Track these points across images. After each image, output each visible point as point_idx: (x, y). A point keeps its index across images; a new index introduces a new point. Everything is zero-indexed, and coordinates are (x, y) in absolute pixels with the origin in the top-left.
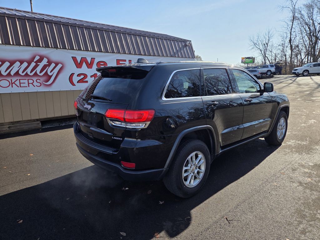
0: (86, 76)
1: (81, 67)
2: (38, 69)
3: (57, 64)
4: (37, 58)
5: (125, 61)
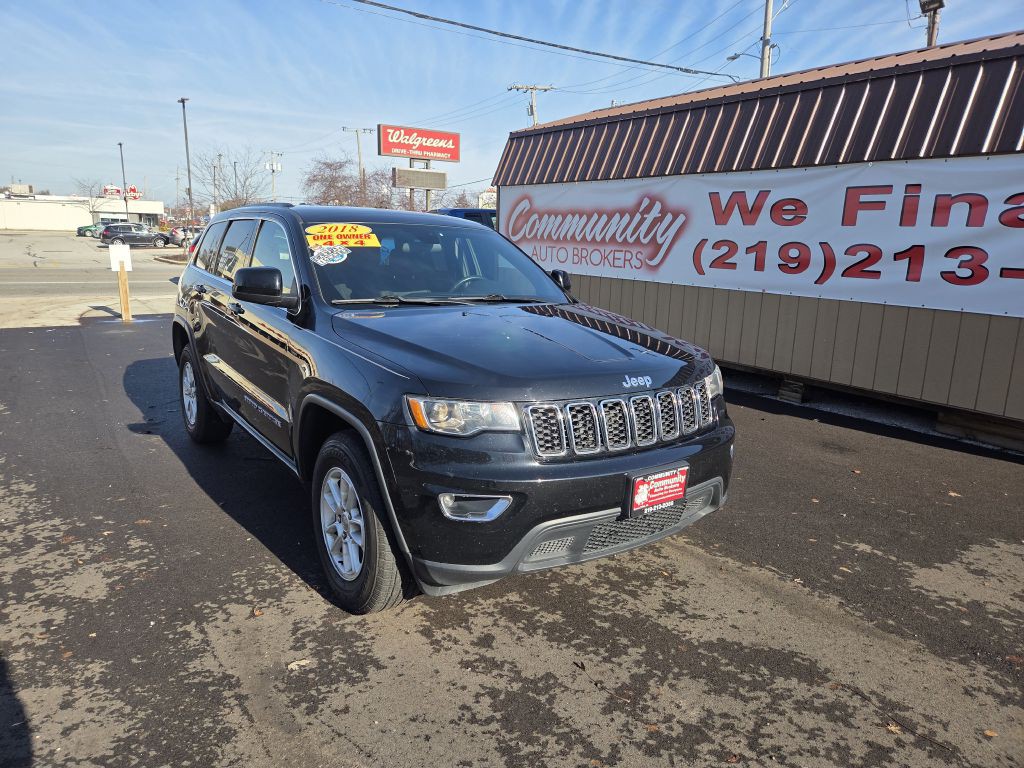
0: (733, 247)
1: (725, 222)
2: (644, 228)
3: (675, 216)
4: (646, 202)
5: (888, 189)
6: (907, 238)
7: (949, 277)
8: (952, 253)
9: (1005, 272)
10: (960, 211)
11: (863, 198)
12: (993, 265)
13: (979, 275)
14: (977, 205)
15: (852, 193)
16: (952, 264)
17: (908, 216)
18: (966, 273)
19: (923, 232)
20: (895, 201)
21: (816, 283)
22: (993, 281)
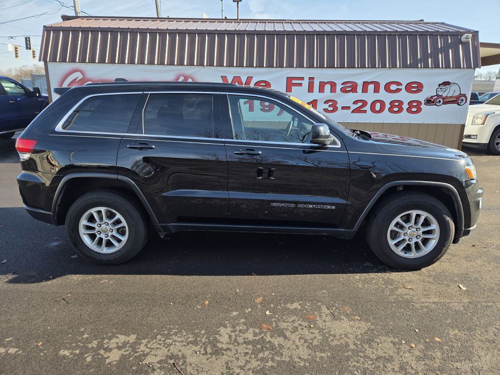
5: (302, 79)
6: (311, 97)
7: (326, 110)
8: (326, 102)
9: (343, 108)
10: (328, 88)
11: (294, 82)
12: (339, 106)
13: (335, 109)
14: (333, 85)
15: (289, 80)
16: (326, 106)
17: (311, 89)
18: (331, 109)
19: (316, 95)
20: (305, 83)
21: (277, 115)
22: (340, 111)
